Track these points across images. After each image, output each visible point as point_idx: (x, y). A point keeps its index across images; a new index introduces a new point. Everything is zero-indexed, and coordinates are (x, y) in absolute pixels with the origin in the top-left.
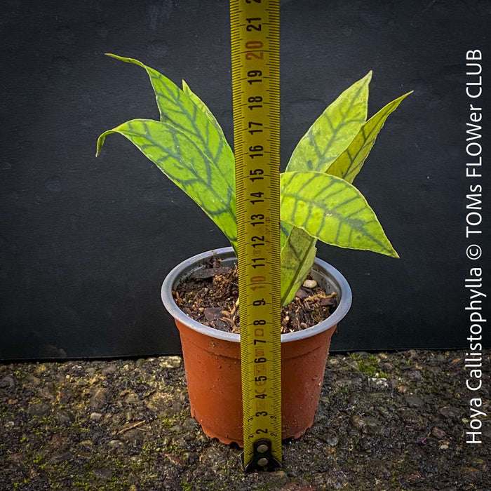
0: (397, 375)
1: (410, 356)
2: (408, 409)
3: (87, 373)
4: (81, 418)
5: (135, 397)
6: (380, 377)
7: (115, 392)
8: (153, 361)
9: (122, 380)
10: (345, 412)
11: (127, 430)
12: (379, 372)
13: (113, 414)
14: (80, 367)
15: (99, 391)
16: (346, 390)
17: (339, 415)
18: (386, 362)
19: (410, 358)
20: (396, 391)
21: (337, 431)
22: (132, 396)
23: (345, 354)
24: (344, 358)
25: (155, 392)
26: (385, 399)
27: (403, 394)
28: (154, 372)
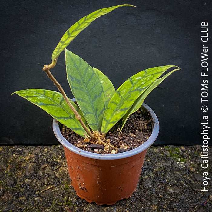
0: (190, 160)
1: (197, 149)
2: (196, 182)
3: (25, 153)
4: (20, 181)
5: (50, 169)
6: (181, 161)
7: (39, 166)
8: (60, 147)
9: (43, 158)
10: (162, 183)
11: (45, 191)
12: (180, 158)
13: (37, 180)
14: (21, 149)
15: (31, 165)
16: (163, 168)
17: (159, 185)
18: (184, 152)
19: (197, 150)
20: (190, 171)
21: (158, 195)
22: (48, 169)
23: (162, 146)
24: (162, 148)
25: (61, 166)
26: (184, 175)
27: (193, 172)
28: (61, 154)
